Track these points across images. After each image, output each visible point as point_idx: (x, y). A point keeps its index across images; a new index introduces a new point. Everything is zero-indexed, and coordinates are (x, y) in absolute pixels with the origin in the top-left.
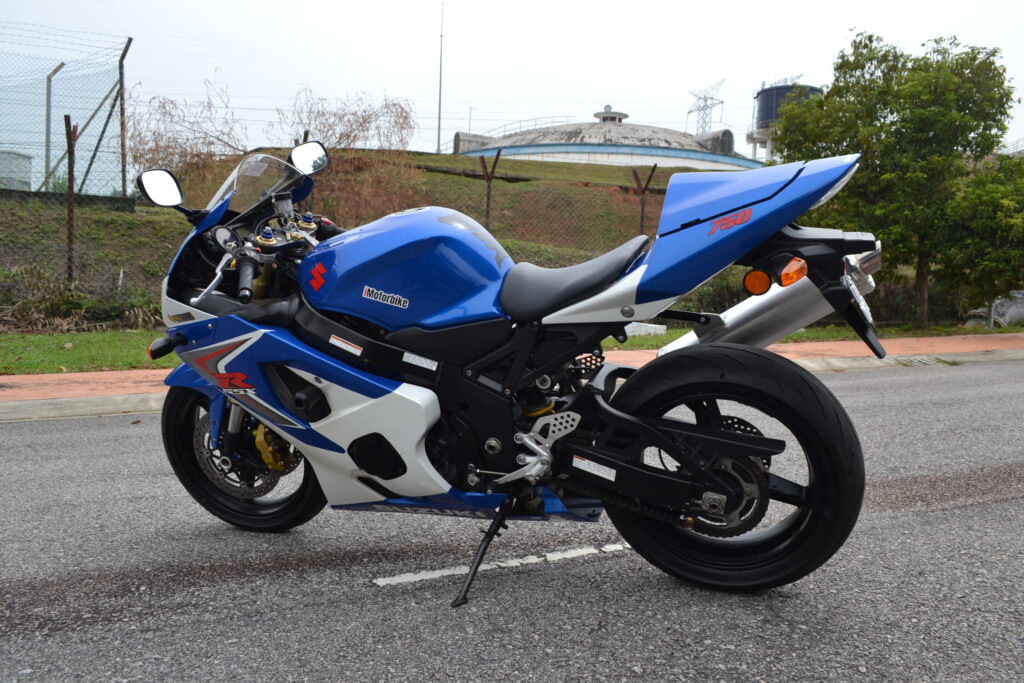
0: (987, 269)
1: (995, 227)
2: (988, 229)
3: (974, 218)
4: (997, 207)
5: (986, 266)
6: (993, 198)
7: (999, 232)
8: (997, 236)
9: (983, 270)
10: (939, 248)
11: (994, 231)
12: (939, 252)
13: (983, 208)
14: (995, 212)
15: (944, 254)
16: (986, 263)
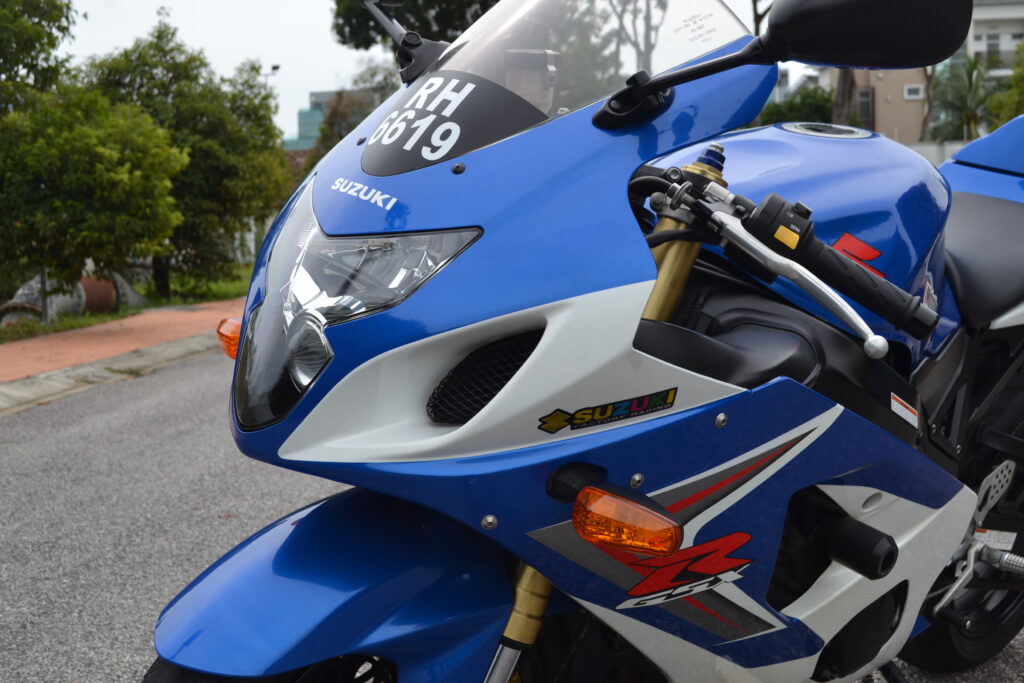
0: (88, 241)
1: (93, 184)
2: (85, 187)
3: (62, 171)
4: (96, 158)
5: (86, 237)
6: (87, 144)
7: (98, 192)
8: (96, 197)
9: (83, 241)
10: (14, 213)
11: (90, 191)
12: (17, 219)
13: (76, 157)
14: (92, 164)
15: (26, 222)
16: (85, 233)
